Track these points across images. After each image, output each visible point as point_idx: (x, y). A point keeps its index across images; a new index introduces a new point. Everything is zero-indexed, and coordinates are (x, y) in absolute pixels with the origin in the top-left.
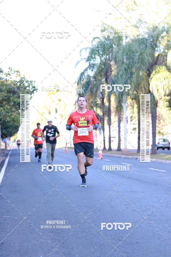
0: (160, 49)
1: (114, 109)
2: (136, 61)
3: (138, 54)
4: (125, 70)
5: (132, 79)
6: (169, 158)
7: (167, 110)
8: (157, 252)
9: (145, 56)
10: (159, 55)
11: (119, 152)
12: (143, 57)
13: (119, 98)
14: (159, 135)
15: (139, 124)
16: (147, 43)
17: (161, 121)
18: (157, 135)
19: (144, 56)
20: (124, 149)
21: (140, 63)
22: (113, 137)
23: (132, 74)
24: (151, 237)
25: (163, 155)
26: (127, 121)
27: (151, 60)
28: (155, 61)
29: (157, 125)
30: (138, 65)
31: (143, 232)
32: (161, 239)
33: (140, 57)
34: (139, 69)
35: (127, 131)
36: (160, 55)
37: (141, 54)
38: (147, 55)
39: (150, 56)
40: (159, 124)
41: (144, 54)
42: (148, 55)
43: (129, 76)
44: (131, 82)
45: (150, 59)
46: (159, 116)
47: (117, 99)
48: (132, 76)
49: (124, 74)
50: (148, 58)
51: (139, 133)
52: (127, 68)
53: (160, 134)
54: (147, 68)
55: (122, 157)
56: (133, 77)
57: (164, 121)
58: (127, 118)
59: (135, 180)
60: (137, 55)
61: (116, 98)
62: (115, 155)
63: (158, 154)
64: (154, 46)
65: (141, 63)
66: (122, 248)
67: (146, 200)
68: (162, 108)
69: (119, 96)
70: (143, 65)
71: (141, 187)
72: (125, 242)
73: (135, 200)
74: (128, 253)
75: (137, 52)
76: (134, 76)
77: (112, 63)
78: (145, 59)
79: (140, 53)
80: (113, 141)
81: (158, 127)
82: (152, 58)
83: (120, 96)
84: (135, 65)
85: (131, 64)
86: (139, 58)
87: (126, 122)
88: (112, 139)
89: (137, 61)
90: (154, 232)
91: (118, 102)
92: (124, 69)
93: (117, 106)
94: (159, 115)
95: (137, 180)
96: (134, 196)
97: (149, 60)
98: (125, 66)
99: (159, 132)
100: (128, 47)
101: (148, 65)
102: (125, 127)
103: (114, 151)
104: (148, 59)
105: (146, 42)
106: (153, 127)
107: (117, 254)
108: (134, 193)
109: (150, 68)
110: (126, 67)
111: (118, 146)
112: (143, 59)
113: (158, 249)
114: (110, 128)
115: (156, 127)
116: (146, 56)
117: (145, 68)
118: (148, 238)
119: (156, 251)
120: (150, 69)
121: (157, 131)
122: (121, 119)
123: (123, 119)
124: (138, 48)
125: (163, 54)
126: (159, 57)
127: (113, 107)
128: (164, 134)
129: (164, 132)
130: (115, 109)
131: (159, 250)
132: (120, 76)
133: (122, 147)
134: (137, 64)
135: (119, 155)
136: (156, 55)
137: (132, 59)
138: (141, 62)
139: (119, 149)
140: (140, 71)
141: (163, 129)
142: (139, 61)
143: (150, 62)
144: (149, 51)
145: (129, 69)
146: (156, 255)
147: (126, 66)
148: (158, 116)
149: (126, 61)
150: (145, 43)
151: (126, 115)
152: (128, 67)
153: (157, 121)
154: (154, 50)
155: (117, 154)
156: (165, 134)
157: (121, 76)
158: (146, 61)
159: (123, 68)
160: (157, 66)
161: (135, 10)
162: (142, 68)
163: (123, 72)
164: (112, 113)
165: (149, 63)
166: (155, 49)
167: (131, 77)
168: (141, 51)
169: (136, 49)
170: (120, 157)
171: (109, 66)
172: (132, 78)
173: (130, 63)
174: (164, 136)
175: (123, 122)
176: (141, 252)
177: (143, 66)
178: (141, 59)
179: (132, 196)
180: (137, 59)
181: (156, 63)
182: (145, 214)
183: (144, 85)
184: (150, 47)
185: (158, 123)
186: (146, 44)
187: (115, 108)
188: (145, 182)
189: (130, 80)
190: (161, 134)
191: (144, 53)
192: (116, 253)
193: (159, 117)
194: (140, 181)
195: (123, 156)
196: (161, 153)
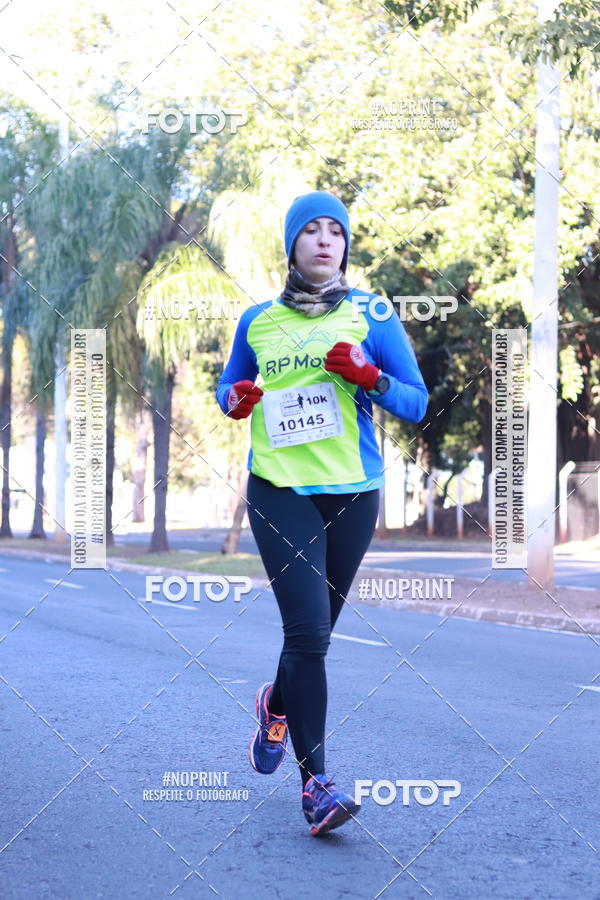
0: (189, 187)
1: (23, 392)
2: (101, 227)
3: (110, 201)
4: (65, 253)
5: (86, 288)
6: (211, 563)
7: (208, 398)
8: (155, 877)
9: (133, 210)
10: (184, 208)
11: (38, 543)
12: (129, 210)
13: (42, 352)
14: (180, 487)
15: (110, 446)
16: (144, 163)
17: (188, 438)
18: (170, 487)
19: (129, 206)
20: (55, 534)
21: (118, 232)
22: (17, 491)
23: (87, 269)
24: (138, 827)
25: (191, 555)
26: (69, 434)
27: (154, 224)
28: (169, 229)
29: (172, 449)
30: (112, 239)
31: (111, 810)
32: (173, 835)
33: (118, 213)
34: (113, 254)
35: (67, 470)
36: (189, 209)
37: (122, 201)
38: (143, 206)
39: (151, 209)
40: (178, 449)
41: (132, 203)
42: (146, 204)
43: (79, 276)
44: (85, 297)
45: (152, 220)
46: (179, 420)
47: (34, 355)
48: (89, 276)
49: (58, 267)
50: (144, 216)
51: (109, 477)
52: (71, 246)
53: (180, 482)
54: (141, 252)
55: (48, 560)
56: (90, 280)
57: (196, 437)
58: (68, 423)
59: (89, 636)
60: (109, 203)
61: (30, 350)
62: (23, 552)
63: (172, 552)
64: (167, 176)
65: (121, 232)
66: (35, 864)
67: (124, 705)
68: (190, 394)
69: (41, 345)
70: (126, 240)
71: (109, 660)
72: (45, 845)
73: (88, 703)
74: (55, 880)
75: (107, 193)
76: (96, 277)
77: (17, 229)
78: (134, 217)
79: (116, 198)
80: (16, 504)
81: (175, 456)
82: (160, 216)
83: (46, 346)
84: (99, 240)
85: (86, 233)
86: (114, 213)
87: (64, 438)
88: (13, 496)
89: (107, 226)
90: (149, 813)
91: (37, 364)
92: (58, 252)
93: (32, 379)
94: (180, 416)
95: (98, 638)
96: (83, 691)
97: (148, 223)
98: (62, 241)
99: (180, 477)
100: (73, 178)
101: (144, 241)
102: (62, 455)
103: (20, 537)
104: (145, 219)
105: (141, 162)
106: (157, 458)
107: (18, 886)
108: (82, 683)
109: (151, 248)
110: (66, 246)
111: (35, 521)
112: (128, 221)
113: (161, 867)
114: (6, 456)
115: (168, 457)
116: (138, 208)
117: (134, 250)
118: (127, 832)
119: (152, 875)
120: (151, 256)
121: (171, 474)
122: (48, 425)
123: (53, 426)
124: (113, 181)
125: (199, 205)
126: (185, 214)
127: (19, 383)
128: (197, 482)
129: (196, 476)
130: (26, 391)
131: (163, 869)
132: (43, 276)
133: (49, 527)
134: (105, 235)
135: (38, 554)
136: (175, 206)
137: (90, 216)
138: (119, 227)
139: (38, 532)
140: (115, 260)
141: (193, 465)
142: (111, 227)
143: (151, 229)
144: (148, 190)
145: (79, 251)
146: (150, 886)
147: (66, 242)
148: (175, 420)
149: (68, 224)
150: (136, 163)
151: (64, 412)
152: (75, 244)
153: (173, 437)
154: (166, 191)
155: (30, 548)
156: (201, 484)
157: (48, 276)
158: (137, 227)
159: (54, 248)
160: (175, 243)
161: (105, 47)
162: (123, 249)
163: (55, 260)
164: (16, 404)
165: (149, 235)
166: (169, 188)
167: (84, 280)
168: (123, 192)
169: (101, 184)
170: (41, 561)
171: (11, 239)
172: (87, 284)
173: (81, 231)
174: (195, 488)
175: (56, 435)
176: (99, 878)
177: (128, 245)
178: (119, 217)
179: (77, 690)
180: (108, 217)
181: (173, 236)
182: (119, 751)
183: (129, 310)
184: (155, 178)
185: (176, 445)
186: (140, 167)
187: (25, 386)
188: (122, 645)
189: (82, 289)
190: (185, 484)
191: (132, 197)
192: (14, 884)
193: (180, 425)
194: (108, 642)
195: (49, 557)
196: (184, 548)
